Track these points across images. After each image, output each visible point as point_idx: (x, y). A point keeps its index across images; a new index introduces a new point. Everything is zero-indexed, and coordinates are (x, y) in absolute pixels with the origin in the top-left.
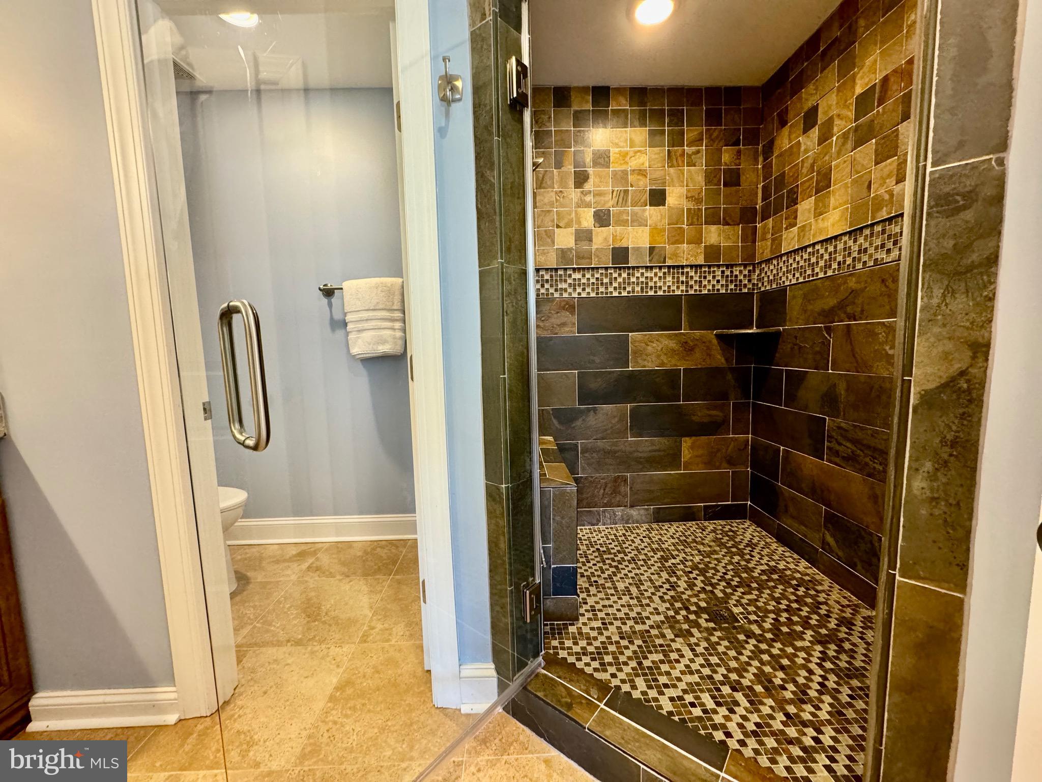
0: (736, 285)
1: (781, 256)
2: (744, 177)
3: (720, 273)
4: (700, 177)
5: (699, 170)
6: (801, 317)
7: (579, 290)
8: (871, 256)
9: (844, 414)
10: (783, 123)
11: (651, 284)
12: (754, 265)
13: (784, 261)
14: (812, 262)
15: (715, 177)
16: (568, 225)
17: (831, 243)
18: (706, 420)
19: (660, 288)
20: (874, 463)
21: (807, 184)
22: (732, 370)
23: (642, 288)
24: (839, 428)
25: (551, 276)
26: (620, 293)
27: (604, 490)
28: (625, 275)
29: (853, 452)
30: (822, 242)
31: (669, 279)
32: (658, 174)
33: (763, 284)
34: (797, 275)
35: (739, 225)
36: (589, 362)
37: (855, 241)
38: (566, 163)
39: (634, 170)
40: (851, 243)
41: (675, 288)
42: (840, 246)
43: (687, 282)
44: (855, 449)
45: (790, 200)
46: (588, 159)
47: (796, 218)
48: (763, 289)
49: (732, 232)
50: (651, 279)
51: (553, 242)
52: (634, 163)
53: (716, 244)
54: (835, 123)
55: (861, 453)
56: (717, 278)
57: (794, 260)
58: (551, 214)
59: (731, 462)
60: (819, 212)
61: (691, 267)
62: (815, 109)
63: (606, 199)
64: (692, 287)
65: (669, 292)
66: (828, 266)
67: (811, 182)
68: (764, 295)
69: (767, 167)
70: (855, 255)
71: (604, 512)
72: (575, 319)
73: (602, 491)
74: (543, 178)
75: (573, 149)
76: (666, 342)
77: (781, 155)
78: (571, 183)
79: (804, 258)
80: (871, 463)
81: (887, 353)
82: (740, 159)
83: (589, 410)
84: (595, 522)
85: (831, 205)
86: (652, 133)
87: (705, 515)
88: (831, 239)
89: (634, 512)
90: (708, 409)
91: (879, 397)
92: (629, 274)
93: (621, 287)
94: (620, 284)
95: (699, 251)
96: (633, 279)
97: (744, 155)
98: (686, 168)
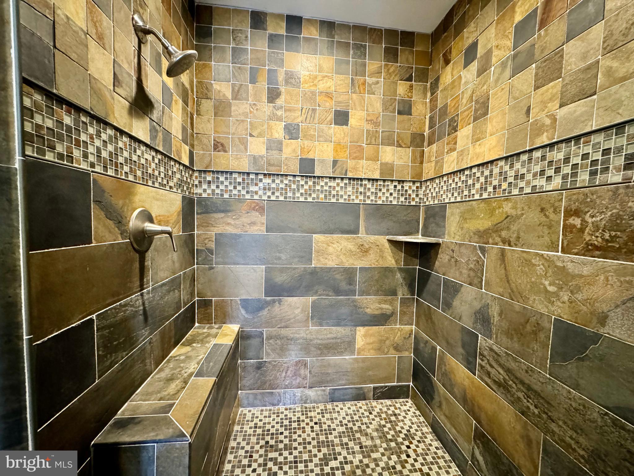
0: (406, 199)
1: (442, 176)
2: (415, 108)
3: (393, 187)
4: (378, 104)
5: (378, 98)
6: (458, 233)
7: (269, 193)
8: (528, 183)
9: (496, 337)
10: (447, 62)
11: (334, 192)
12: (421, 182)
13: (445, 181)
14: (469, 183)
15: (391, 105)
16: (260, 135)
17: (487, 167)
18: (377, 312)
19: (342, 196)
20: (528, 401)
21: (466, 113)
22: (400, 269)
23: (326, 196)
24: (491, 349)
25: (243, 179)
26: (306, 199)
27: (286, 373)
28: (310, 183)
29: (504, 379)
30: (478, 166)
31: (349, 189)
32: (341, 98)
33: (427, 199)
34: (456, 194)
35: (409, 147)
36: (276, 259)
37: (512, 166)
38: (260, 79)
39: (321, 92)
40: (507, 168)
41: (354, 197)
42: (496, 171)
43: (365, 193)
44: (507, 377)
45: (451, 128)
46: (281, 77)
47: (455, 143)
48: (427, 203)
49: (404, 153)
50: (334, 188)
51: (246, 149)
52: (322, 86)
53: (390, 162)
54: (494, 54)
55: (514, 385)
56: (390, 191)
57: (454, 181)
58: (245, 123)
59: (397, 348)
60: (476, 139)
61: (369, 180)
62: (474, 45)
63: (296, 115)
64: (369, 197)
65: (349, 200)
66: (483, 189)
67: (471, 110)
68: (428, 208)
69: (434, 100)
70: (511, 180)
71: (285, 393)
72: (264, 219)
73: (284, 374)
74: (238, 91)
75: (267, 68)
76: (345, 244)
77: (445, 89)
78: (265, 98)
79: (462, 180)
80: (525, 401)
81: (545, 287)
82: (412, 92)
83: (274, 301)
84: (276, 402)
85: (488, 131)
86: (338, 62)
87: (374, 395)
88: (487, 163)
89: (312, 393)
90: (380, 303)
91: (535, 333)
92: (314, 183)
93: (307, 193)
94: (306, 190)
95: (376, 167)
96: (318, 187)
97: (415, 89)
98: (366, 95)
